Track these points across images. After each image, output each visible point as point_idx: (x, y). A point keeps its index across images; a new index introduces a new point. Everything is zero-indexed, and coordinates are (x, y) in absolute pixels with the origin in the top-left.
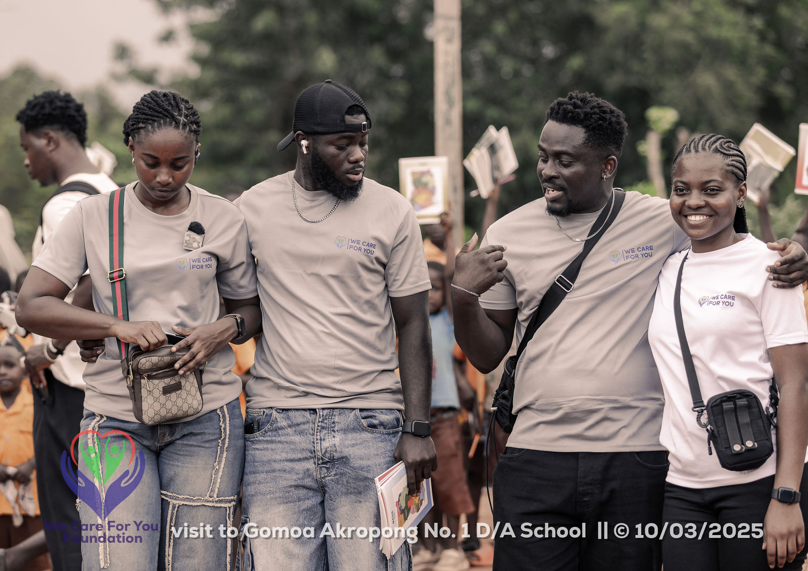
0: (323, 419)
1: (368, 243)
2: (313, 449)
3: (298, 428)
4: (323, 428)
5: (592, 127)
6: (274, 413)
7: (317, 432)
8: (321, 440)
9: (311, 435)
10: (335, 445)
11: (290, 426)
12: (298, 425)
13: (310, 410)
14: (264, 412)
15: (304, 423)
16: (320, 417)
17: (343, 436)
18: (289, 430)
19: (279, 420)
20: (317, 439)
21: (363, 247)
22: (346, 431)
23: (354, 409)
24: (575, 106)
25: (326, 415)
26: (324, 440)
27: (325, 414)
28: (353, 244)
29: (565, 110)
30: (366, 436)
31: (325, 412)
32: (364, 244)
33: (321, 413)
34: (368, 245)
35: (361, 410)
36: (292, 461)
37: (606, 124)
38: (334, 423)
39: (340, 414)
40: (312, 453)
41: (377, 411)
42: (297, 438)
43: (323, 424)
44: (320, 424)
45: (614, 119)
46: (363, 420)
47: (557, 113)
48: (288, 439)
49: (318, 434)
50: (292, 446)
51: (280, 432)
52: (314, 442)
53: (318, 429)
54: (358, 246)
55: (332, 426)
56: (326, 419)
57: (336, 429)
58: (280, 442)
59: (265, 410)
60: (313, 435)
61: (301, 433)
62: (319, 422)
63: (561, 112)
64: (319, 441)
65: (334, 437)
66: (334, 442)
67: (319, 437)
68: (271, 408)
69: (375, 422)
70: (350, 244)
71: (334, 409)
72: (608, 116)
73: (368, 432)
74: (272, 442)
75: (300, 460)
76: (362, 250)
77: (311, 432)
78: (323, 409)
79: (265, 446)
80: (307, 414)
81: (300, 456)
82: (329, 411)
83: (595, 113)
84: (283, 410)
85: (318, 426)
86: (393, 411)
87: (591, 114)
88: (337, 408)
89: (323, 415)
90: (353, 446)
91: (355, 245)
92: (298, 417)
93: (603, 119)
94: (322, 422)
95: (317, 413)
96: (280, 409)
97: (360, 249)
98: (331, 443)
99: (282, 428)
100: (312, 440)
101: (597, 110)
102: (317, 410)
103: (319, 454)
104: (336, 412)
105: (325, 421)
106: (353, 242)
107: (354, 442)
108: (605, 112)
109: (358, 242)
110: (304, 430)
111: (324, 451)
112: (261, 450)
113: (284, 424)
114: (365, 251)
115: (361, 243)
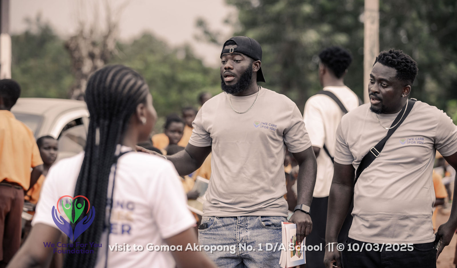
0: (241, 222)
1: (272, 124)
2: (235, 238)
3: (228, 227)
4: (241, 227)
5: (400, 69)
6: (215, 219)
7: (237, 229)
8: (239, 233)
9: (234, 230)
10: (247, 236)
11: (224, 226)
12: (228, 225)
13: (234, 217)
14: (210, 219)
15: (231, 224)
16: (239, 221)
17: (252, 231)
18: (223, 228)
19: (218, 222)
20: (237, 233)
21: (269, 127)
22: (253, 228)
23: (258, 216)
24: (393, 56)
25: (243, 220)
26: (241, 233)
27: (242, 219)
28: (263, 125)
29: (387, 58)
30: (265, 230)
31: (242, 218)
32: (270, 125)
33: (240, 219)
34: (272, 125)
35: (262, 217)
36: (224, 244)
37: (408, 69)
38: (247, 224)
39: (250, 219)
40: (235, 240)
41: (271, 217)
42: (227, 232)
43: (241, 225)
44: (239, 225)
45: (412, 66)
46: (262, 223)
47: (383, 59)
48: (222, 232)
49: (238, 230)
50: (225, 237)
51: (218, 229)
52: (236, 234)
53: (238, 227)
54: (266, 126)
55: (246, 226)
56: (243, 222)
57: (248, 227)
58: (218, 234)
59: (211, 218)
60: (236, 231)
61: (229, 229)
62: (238, 223)
63: (385, 59)
64: (238, 234)
65: (247, 232)
66: (246, 235)
67: (238, 232)
68: (214, 216)
69: (269, 223)
70: (262, 125)
71: (247, 216)
72: (409, 64)
73: (266, 228)
74: (214, 234)
75: (228, 244)
76: (269, 128)
77: (235, 229)
78: (241, 217)
79: (210, 236)
80: (233, 220)
81: (228, 242)
82: (244, 218)
83: (403, 62)
84: (220, 218)
86: (280, 217)
87: (401, 63)
88: (249, 216)
89: (241, 220)
90: (257, 236)
91: (265, 125)
92: (227, 221)
93: (406, 66)
94: (240, 224)
95: (237, 219)
96: (219, 217)
97: (267, 128)
98: (245, 235)
99: (219, 227)
100: (235, 234)
101: (404, 60)
102: (238, 217)
103: (239, 241)
104: (248, 218)
105: (242, 223)
106: (264, 124)
107: (257, 234)
108: (408, 62)
109: (266, 124)
110: (231, 228)
111: (241, 239)
112: (208, 238)
113: (221, 225)
114: (270, 128)
115: (268, 124)
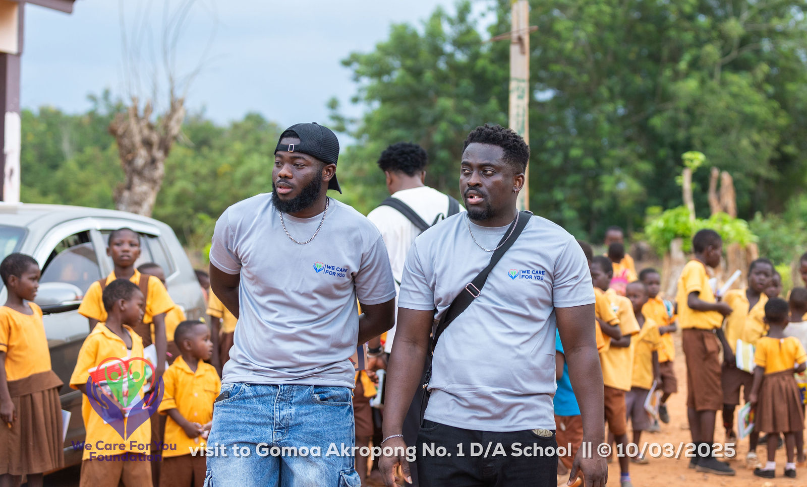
0: (283, 393)
1: (341, 269)
2: (272, 416)
3: (262, 399)
4: (282, 400)
6: (243, 386)
7: (277, 403)
8: (279, 409)
9: (271, 404)
10: (291, 414)
11: (255, 396)
12: (262, 396)
13: (273, 385)
14: (234, 385)
15: (267, 395)
16: (281, 391)
17: (299, 407)
18: (254, 400)
19: (247, 391)
20: (276, 408)
21: (337, 272)
22: (300, 403)
23: (310, 386)
25: (287, 390)
26: (282, 409)
27: (285, 389)
28: (328, 269)
30: (318, 407)
31: (286, 387)
32: (338, 269)
33: (282, 388)
34: (341, 270)
35: (316, 387)
36: (253, 424)
38: (292, 397)
39: (298, 390)
40: (270, 420)
41: (330, 388)
42: (260, 407)
43: (283, 397)
44: (280, 397)
46: (316, 396)
48: (252, 406)
49: (278, 404)
50: (255, 412)
51: (246, 401)
52: (273, 411)
53: (277, 400)
54: (333, 271)
55: (291, 399)
56: (286, 393)
57: (293, 401)
58: (245, 408)
59: (235, 384)
60: (274, 405)
61: (264, 403)
62: (279, 395)
64: (278, 410)
65: (291, 408)
66: (290, 412)
67: (278, 407)
68: (241, 382)
69: (326, 396)
71: (293, 385)
73: (320, 404)
74: (238, 407)
75: (259, 424)
76: (336, 275)
77: (272, 402)
78: (284, 385)
79: (232, 410)
80: (271, 389)
81: (260, 420)
82: (289, 386)
84: (252, 385)
85: (278, 398)
86: (343, 388)
88: (296, 385)
89: (283, 389)
90: (306, 414)
91: (330, 270)
92: (263, 390)
94: (282, 395)
95: (279, 387)
96: (249, 384)
97: (334, 274)
98: (288, 412)
99: (248, 398)
100: (272, 409)
102: (279, 386)
103: (278, 420)
104: (295, 388)
105: (285, 395)
106: (329, 267)
107: (307, 411)
109: (333, 268)
110: (267, 400)
111: (281, 417)
112: (228, 412)
113: (251, 394)
114: (338, 275)
115: (335, 269)
